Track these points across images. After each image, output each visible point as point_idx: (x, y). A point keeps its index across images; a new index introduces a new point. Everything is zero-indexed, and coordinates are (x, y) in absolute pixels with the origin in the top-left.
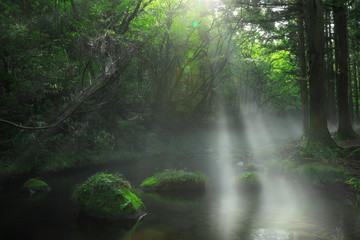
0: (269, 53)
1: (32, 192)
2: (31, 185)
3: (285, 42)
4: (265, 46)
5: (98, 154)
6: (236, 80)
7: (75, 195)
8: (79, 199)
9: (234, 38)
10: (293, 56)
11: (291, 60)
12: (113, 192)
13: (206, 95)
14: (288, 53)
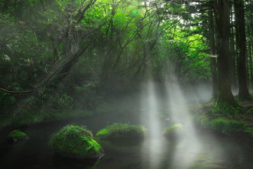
0: (188, 36)
1: (15, 140)
2: (14, 135)
3: (199, 28)
4: (184, 31)
5: (60, 112)
6: (162, 56)
7: (51, 142)
8: (54, 144)
9: (161, 24)
10: (205, 39)
11: (203, 42)
12: (81, 139)
13: (140, 68)
14: (201, 36)
